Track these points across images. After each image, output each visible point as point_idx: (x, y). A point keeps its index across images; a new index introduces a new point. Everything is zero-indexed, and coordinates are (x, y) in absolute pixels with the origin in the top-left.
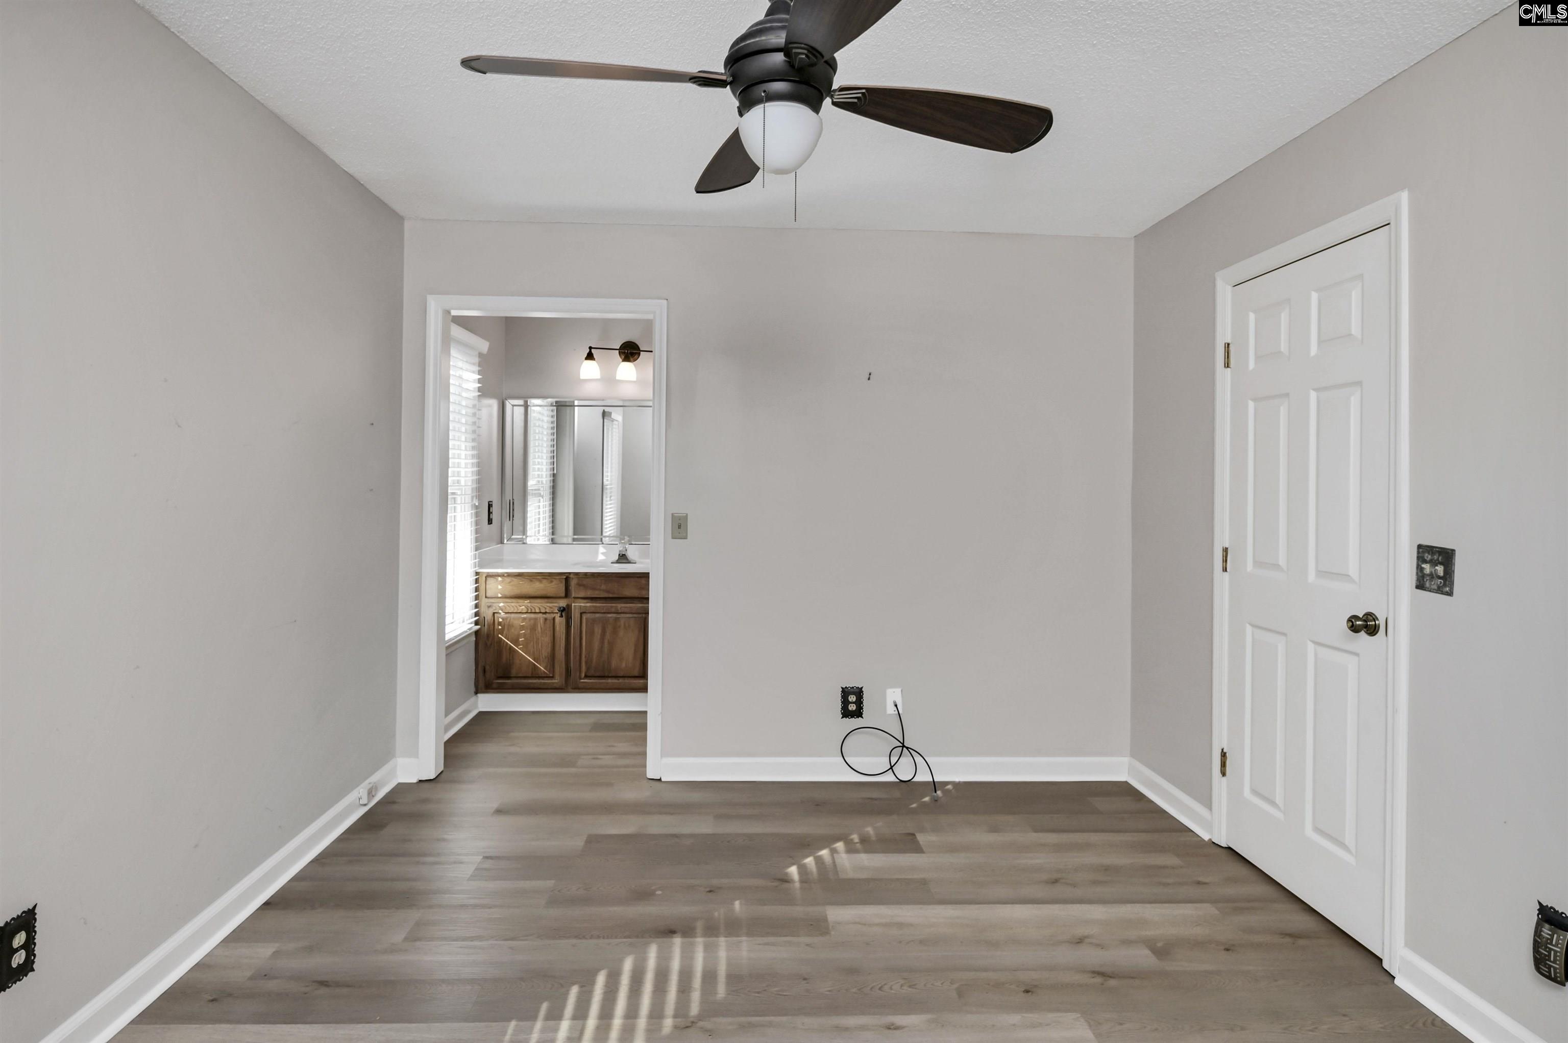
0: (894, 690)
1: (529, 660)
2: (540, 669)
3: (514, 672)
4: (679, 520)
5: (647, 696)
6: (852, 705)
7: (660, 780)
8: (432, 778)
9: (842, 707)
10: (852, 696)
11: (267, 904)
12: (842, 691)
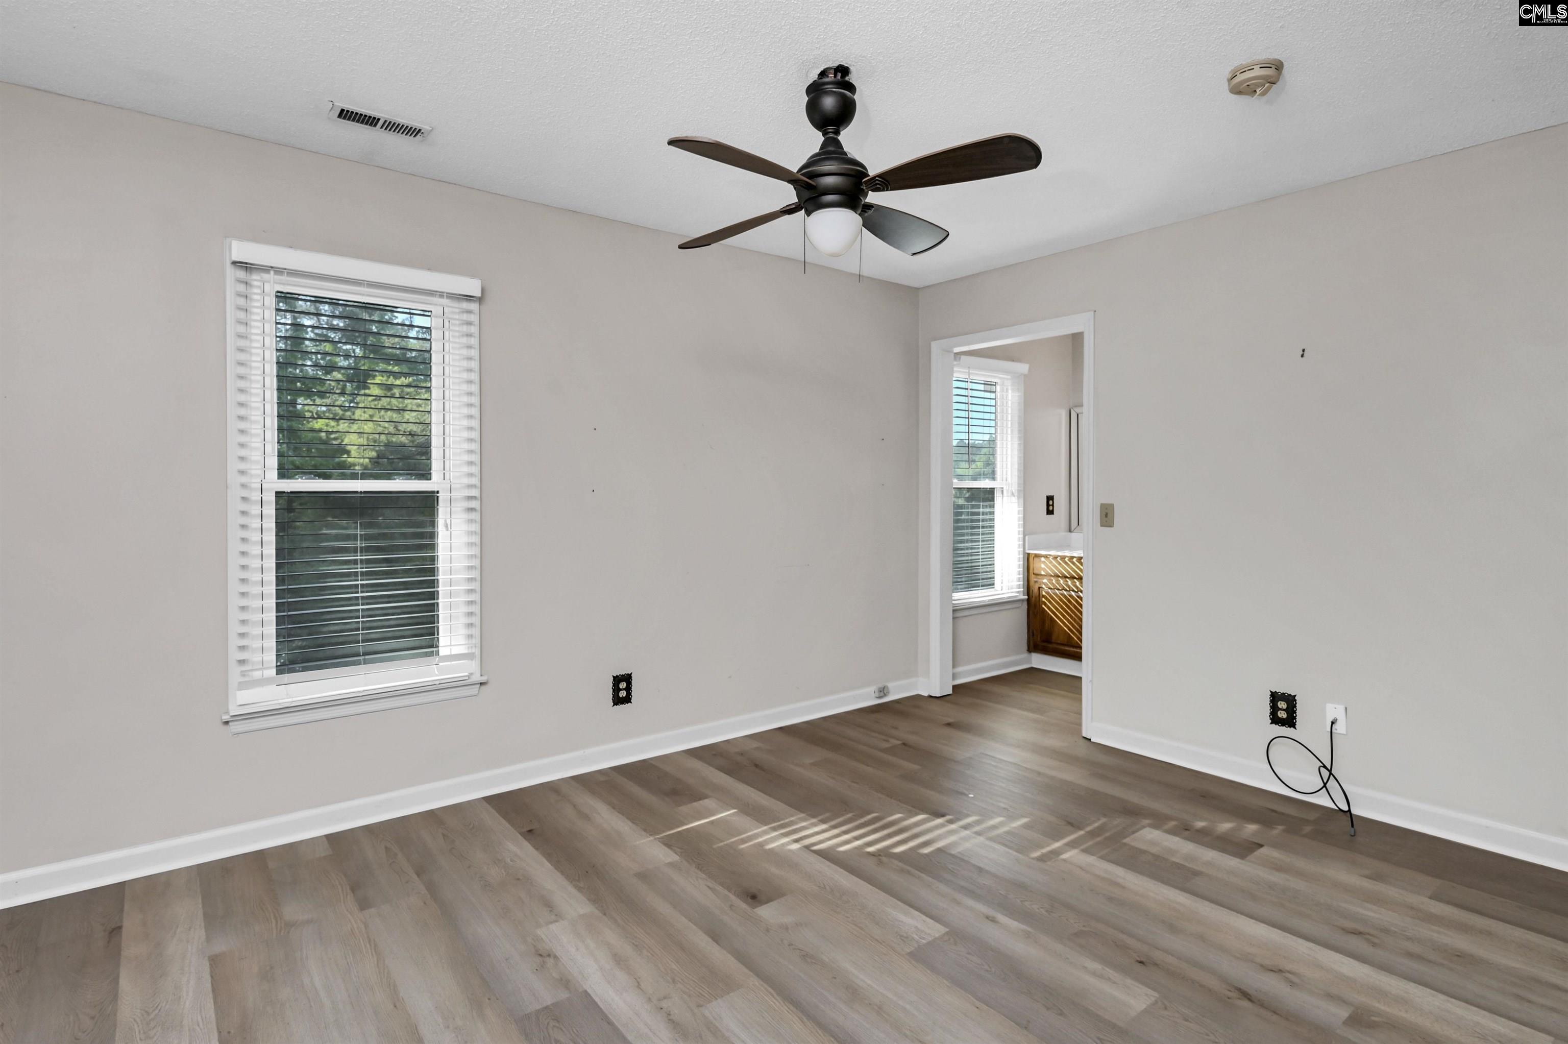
0: (1336, 706)
1: (1066, 630)
2: (1074, 639)
3: (1054, 638)
4: (1106, 509)
5: (1081, 665)
6: (1283, 712)
7: (1090, 740)
8: (938, 696)
9: (1271, 712)
10: (1283, 703)
11: (781, 728)
12: (1270, 695)
